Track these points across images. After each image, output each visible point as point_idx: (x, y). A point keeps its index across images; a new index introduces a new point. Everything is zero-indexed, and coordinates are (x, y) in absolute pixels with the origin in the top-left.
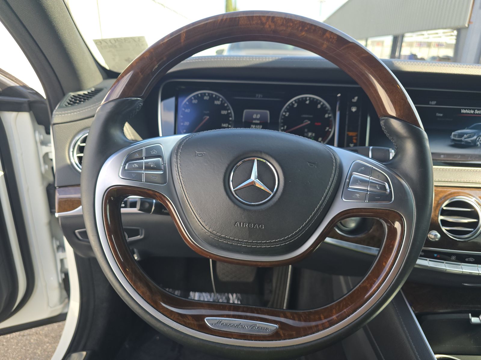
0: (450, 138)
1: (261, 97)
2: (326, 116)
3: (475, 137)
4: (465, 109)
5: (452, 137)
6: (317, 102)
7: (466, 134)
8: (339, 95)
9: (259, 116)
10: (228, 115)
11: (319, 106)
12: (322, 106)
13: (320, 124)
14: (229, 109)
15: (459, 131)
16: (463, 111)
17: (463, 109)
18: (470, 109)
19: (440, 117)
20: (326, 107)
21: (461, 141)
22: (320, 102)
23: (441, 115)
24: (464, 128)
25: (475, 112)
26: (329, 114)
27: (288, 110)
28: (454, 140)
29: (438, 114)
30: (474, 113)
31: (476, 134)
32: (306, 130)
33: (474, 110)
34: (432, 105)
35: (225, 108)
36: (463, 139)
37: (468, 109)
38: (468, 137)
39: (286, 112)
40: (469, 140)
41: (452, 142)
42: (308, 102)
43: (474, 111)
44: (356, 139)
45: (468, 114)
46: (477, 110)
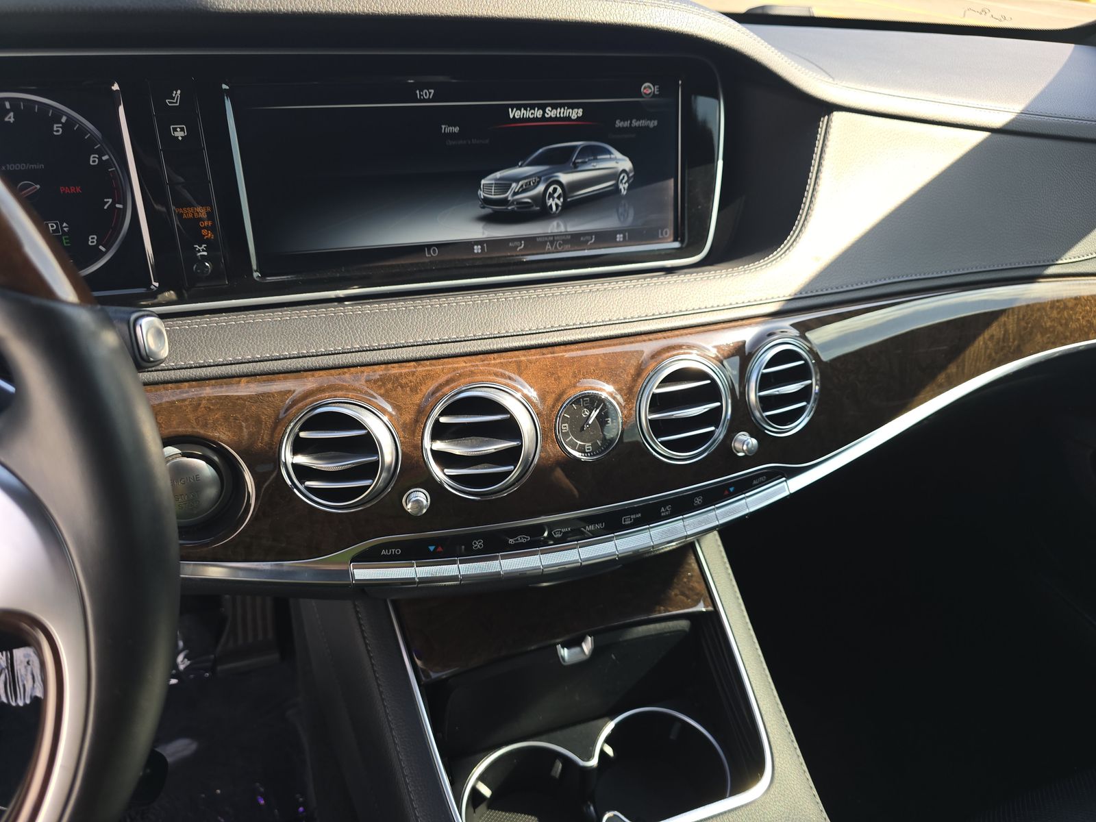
0: (478, 197)
2: (93, 160)
3: (541, 188)
4: (519, 107)
5: (482, 194)
6: (47, 117)
7: (517, 180)
8: (116, 87)
11: (57, 129)
12: (67, 127)
13: (75, 189)
15: (498, 175)
16: (515, 114)
17: (512, 106)
18: (532, 107)
19: (452, 135)
20: (84, 130)
21: (505, 202)
22: (58, 114)
23: (456, 129)
24: (513, 164)
25: (546, 115)
26: (101, 153)
28: (487, 202)
29: (446, 129)
30: (543, 115)
31: (543, 178)
33: (543, 107)
34: (424, 101)
36: (509, 195)
37: (525, 107)
38: (524, 191)
40: (525, 197)
41: (484, 208)
42: (10, 118)
43: (544, 112)
44: (212, 228)
45: (529, 120)
46: (550, 109)
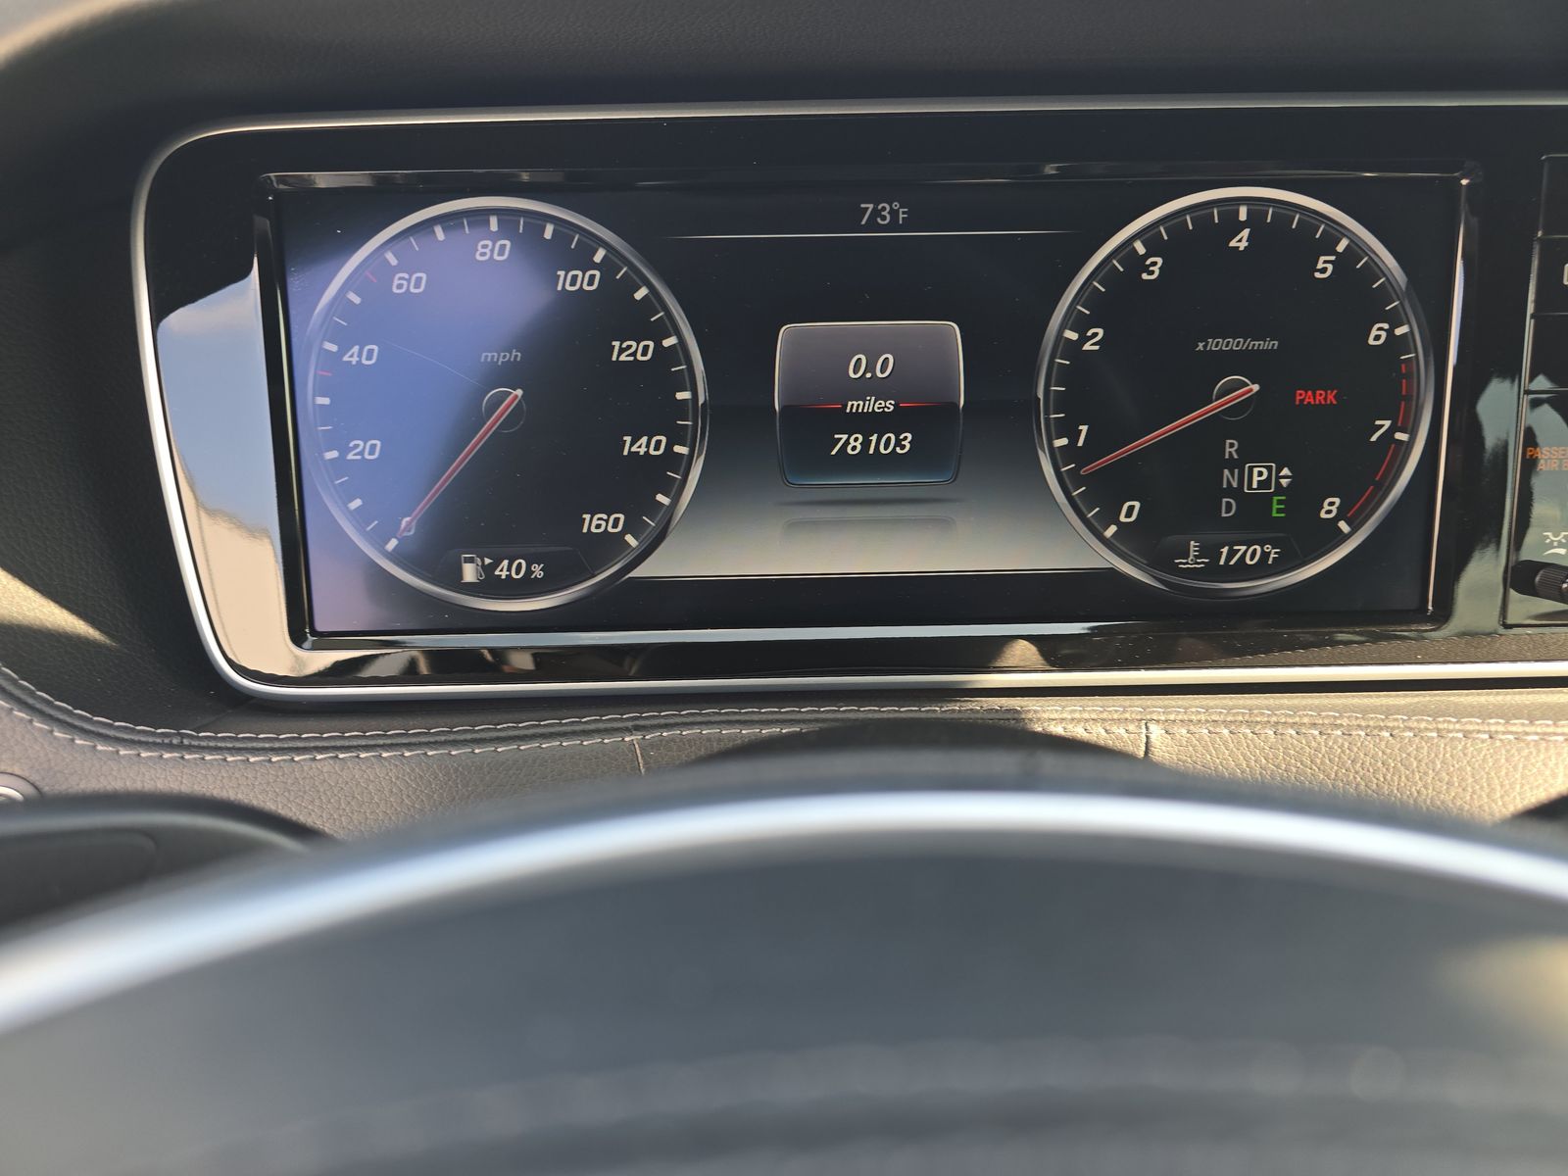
1: (893, 226)
2: (1377, 334)
6: (1312, 238)
9: (886, 365)
10: (665, 369)
11: (1325, 266)
12: (1344, 262)
13: (1326, 397)
14: (669, 327)
20: (1374, 270)
26: (1397, 319)
27: (1098, 308)
32: (1231, 448)
35: (642, 322)
39: (1081, 324)
42: (1241, 241)
